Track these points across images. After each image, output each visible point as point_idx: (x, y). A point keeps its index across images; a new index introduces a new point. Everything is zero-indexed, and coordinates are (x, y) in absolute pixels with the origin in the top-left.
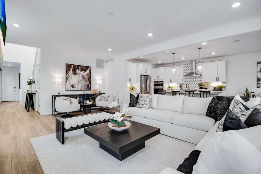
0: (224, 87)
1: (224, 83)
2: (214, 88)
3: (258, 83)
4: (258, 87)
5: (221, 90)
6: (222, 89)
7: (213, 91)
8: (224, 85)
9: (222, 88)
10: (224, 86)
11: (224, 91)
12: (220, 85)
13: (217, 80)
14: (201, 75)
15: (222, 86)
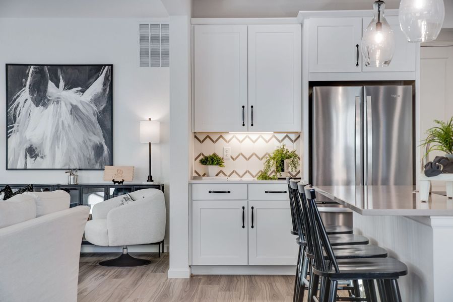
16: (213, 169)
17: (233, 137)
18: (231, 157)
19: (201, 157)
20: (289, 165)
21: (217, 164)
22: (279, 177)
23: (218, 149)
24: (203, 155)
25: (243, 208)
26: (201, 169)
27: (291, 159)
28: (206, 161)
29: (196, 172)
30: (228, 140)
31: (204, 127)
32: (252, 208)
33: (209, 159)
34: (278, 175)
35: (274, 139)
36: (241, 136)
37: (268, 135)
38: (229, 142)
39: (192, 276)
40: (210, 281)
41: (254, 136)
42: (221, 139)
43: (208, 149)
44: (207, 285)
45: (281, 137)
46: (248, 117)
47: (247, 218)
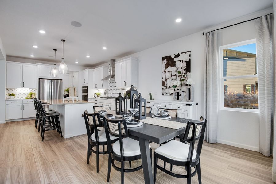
3: (163, 89)
4: (163, 95)
16: (12, 97)
17: (18, 89)
18: (18, 94)
19: (9, 94)
20: (33, 96)
22: (31, 98)
23: (14, 92)
25: (21, 105)
27: (34, 94)
28: (10, 95)
29: (7, 98)
30: (16, 90)
31: (9, 87)
32: (24, 105)
36: (20, 89)
37: (28, 89)
39: (6, 122)
41: (24, 89)
43: (11, 92)
45: (31, 89)
46: (22, 85)
47: (22, 108)
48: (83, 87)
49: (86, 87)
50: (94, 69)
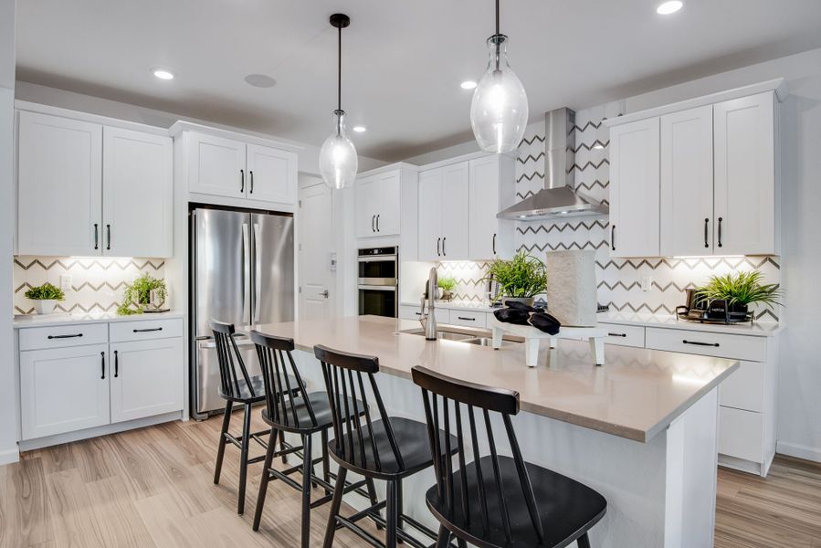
0: (766, 293)
1: (768, 258)
2: (691, 293)
5: (744, 319)
6: (751, 306)
7: (683, 323)
8: (767, 276)
9: (748, 299)
10: (761, 282)
11: (766, 320)
12: (735, 277)
13: (713, 236)
14: (603, 207)
15: (748, 286)
16: (47, 304)
17: (75, 263)
18: (74, 288)
19: (26, 289)
20: (155, 295)
21: (54, 298)
22: (146, 309)
23: (52, 277)
24: (28, 285)
25: (103, 353)
26: (27, 304)
27: (158, 289)
28: (35, 294)
29: (18, 308)
30: (67, 265)
31: (27, 251)
32: (116, 352)
33: (42, 292)
34: (145, 308)
35: (132, 265)
36: (86, 261)
37: (124, 261)
38: (69, 268)
39: (22, 455)
40: (57, 461)
41: (106, 261)
42: (57, 265)
43: (38, 279)
44: (56, 471)
45: (140, 264)
46: (102, 239)
47: (110, 365)
48: (364, 252)
49: (390, 251)
50: (422, 167)
